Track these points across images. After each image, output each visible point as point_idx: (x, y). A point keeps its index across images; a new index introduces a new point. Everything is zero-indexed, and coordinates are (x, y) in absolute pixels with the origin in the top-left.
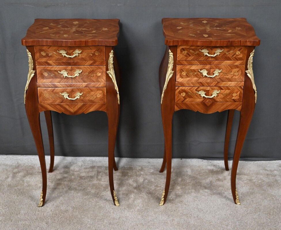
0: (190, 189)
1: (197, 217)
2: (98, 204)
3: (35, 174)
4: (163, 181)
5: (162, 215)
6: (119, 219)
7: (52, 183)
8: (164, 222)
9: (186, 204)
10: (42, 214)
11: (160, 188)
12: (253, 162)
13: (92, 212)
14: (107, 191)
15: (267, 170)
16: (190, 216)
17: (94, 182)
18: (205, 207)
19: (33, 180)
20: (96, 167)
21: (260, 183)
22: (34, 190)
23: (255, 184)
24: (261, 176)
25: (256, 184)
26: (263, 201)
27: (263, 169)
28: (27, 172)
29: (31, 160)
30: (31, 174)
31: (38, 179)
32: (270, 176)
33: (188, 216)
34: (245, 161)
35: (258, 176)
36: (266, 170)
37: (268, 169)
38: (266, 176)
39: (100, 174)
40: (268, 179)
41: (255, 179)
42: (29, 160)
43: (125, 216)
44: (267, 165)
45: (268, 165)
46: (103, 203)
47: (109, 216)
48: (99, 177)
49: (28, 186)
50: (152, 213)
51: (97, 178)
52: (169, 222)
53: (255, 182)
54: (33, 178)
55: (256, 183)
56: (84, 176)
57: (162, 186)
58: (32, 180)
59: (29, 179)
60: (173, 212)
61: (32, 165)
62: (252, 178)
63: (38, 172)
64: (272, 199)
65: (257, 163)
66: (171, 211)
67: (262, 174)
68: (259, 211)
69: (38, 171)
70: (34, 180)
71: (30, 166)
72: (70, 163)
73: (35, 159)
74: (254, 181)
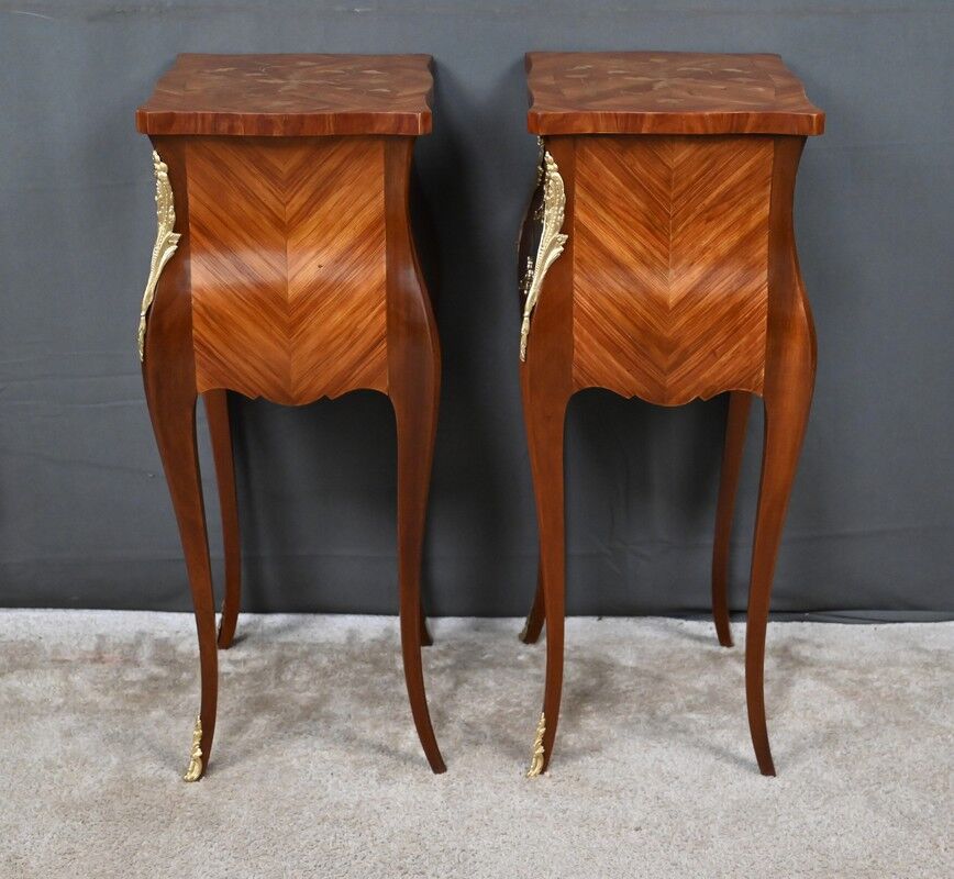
0: (633, 710)
1: (658, 798)
2: (278, 759)
3: (42, 668)
4: (528, 686)
5: (524, 793)
6: (358, 805)
7: (106, 695)
8: (529, 813)
9: (617, 757)
10: (65, 793)
11: (517, 709)
12: (872, 626)
13: (254, 786)
14: (314, 720)
15: (927, 652)
16: (630, 794)
17: (266, 692)
18: (688, 767)
19: (35, 686)
20: (276, 646)
21: (897, 690)
22: (35, 718)
23: (879, 695)
24: (904, 671)
25: (883, 695)
26: (908, 748)
27: (913, 649)
28: (11, 659)
29: (27, 624)
30: (27, 667)
31: (53, 683)
32: (937, 669)
33: (622, 795)
34: (840, 625)
35: (892, 669)
36: (920, 650)
37: (929, 648)
38: (923, 670)
39: (291, 666)
40: (928, 678)
41: (878, 680)
42: (20, 625)
43: (382, 795)
44: (926, 637)
45: (929, 635)
46: (298, 758)
47: (320, 798)
48: (288, 676)
49: (12, 706)
50: (486, 788)
51: (278, 677)
52: (547, 814)
53: (877, 689)
54: (35, 680)
55: (884, 689)
56: (228, 674)
57: (525, 704)
58: (30, 685)
59: (18, 684)
60: (563, 784)
61: (32, 639)
62: (870, 676)
63: (53, 661)
64: (943, 739)
65: (889, 628)
66: (559, 781)
67: (904, 665)
68: (894, 780)
69: (54, 657)
70: (38, 685)
71: (23, 641)
72: (178, 632)
73: (46, 619)
74: (877, 684)
